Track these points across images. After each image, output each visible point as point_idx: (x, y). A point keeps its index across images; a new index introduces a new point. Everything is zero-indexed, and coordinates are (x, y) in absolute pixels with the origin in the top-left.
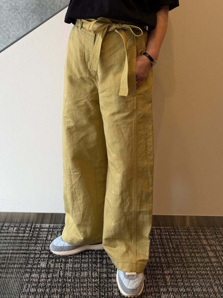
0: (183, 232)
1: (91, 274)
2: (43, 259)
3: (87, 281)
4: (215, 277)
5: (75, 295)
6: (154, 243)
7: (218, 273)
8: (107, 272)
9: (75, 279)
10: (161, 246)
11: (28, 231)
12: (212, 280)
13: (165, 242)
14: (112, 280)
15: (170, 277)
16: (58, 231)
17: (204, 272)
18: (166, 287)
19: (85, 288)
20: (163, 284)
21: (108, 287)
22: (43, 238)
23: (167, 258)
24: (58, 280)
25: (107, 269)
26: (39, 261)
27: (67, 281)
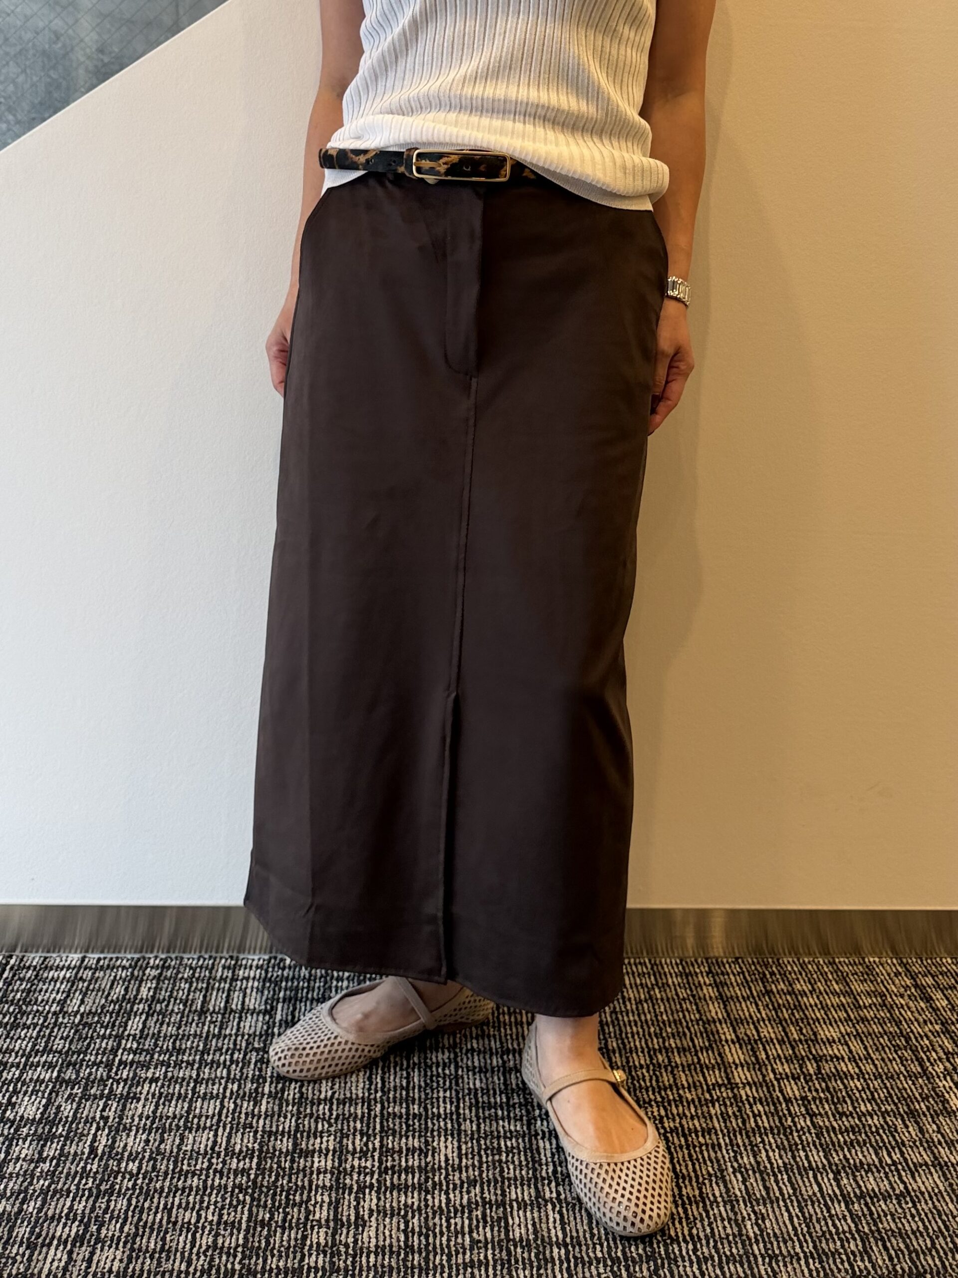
0: (633, 973)
1: (228, 1141)
2: (35, 1086)
3: (205, 1165)
4: (740, 1141)
5: (146, 1222)
6: (507, 1017)
7: (753, 1125)
8: (296, 1131)
9: (156, 1160)
12: (724, 1152)
14: (313, 1162)
16: (115, 977)
17: (696, 1122)
18: (533, 1181)
19: (193, 1193)
20: (521, 1170)
21: (290, 1189)
22: (47, 1008)
24: (84, 1168)
25: (299, 1118)
26: (15, 1092)
27: (120, 1168)
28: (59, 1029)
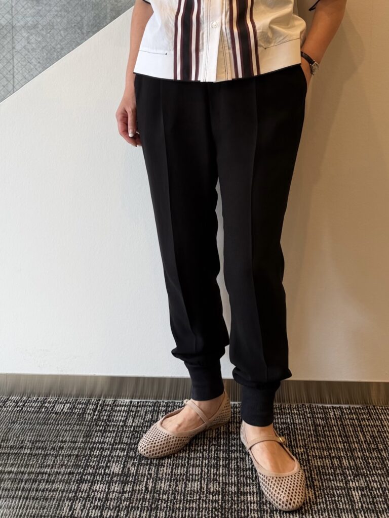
0: (385, 413)
1: (207, 487)
2: (117, 459)
3: (198, 497)
6: (328, 433)
8: (238, 483)
9: (175, 495)
10: (342, 439)
11: (90, 410)
13: (350, 431)
14: (247, 498)
15: (360, 494)
16: (146, 410)
18: (352, 511)
19: (194, 510)
20: (346, 505)
21: (238, 510)
22: (118, 423)
23: (354, 459)
24: (144, 497)
25: (238, 477)
26: (109, 461)
27: (160, 498)
28: (125, 433)
